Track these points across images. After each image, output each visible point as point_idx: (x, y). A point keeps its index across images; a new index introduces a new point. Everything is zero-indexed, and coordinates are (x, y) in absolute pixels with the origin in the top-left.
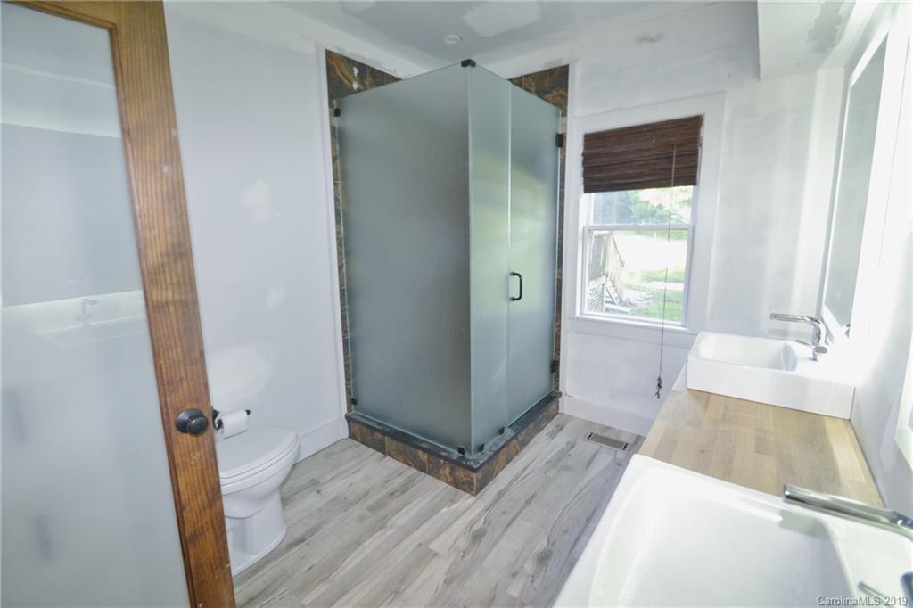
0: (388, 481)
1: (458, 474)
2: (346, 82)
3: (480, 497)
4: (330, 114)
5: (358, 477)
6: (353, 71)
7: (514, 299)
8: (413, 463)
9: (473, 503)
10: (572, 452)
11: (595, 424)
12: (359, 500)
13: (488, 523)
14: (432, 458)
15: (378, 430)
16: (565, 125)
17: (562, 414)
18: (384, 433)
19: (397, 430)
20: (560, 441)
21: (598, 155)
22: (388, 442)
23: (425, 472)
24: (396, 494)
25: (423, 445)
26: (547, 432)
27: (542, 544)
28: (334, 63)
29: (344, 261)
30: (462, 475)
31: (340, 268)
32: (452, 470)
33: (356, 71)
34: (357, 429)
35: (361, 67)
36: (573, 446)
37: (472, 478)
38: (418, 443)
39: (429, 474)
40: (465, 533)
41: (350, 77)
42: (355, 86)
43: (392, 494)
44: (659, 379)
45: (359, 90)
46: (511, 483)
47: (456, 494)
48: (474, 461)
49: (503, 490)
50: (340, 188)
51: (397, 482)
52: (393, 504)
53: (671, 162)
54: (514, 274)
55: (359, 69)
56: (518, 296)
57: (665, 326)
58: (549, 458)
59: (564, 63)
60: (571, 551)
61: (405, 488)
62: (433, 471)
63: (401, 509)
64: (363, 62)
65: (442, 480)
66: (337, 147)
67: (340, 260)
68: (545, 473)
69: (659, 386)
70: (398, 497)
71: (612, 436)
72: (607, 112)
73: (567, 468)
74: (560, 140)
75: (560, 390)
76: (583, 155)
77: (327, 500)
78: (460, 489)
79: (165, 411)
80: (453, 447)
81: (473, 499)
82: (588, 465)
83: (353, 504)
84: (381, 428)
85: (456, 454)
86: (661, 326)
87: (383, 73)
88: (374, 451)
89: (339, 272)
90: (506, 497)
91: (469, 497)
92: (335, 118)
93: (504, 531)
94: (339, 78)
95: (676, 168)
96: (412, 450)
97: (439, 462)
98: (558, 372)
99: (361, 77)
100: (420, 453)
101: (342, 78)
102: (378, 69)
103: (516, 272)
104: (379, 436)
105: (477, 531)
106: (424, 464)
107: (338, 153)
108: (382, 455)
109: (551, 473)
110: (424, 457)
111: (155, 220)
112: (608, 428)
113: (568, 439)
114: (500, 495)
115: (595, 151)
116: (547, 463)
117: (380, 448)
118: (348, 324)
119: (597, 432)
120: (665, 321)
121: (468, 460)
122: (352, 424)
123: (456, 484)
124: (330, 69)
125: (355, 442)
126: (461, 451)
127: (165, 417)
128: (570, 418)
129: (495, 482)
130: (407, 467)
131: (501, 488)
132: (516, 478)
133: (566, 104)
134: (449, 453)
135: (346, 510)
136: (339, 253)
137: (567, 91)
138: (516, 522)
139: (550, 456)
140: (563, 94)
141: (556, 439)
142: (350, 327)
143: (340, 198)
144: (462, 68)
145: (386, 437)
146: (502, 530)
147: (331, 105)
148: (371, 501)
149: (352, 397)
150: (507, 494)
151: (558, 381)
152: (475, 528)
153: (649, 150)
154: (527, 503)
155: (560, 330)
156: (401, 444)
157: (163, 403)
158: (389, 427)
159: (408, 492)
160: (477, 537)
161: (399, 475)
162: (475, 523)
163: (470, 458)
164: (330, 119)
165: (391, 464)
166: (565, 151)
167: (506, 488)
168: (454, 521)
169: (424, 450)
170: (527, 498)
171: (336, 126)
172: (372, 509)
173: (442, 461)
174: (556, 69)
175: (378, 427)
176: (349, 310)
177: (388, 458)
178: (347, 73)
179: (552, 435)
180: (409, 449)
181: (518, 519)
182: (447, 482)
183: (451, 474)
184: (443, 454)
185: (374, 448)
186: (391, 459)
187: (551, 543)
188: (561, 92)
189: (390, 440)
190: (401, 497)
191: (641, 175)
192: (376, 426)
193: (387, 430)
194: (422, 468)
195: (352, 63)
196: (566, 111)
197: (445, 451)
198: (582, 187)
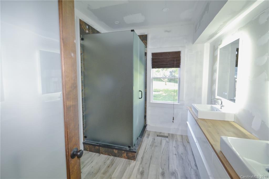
0: (105, 163)
1: (129, 155)
2: (85, 30)
3: (137, 161)
4: (80, 40)
5: (94, 164)
6: (86, 27)
7: (140, 98)
8: (111, 154)
9: (136, 163)
10: (155, 141)
11: (157, 132)
12: (98, 172)
13: (143, 168)
14: (119, 151)
15: (97, 146)
16: (147, 50)
17: (147, 131)
18: (99, 146)
19: (104, 144)
20: (151, 138)
21: (156, 59)
22: (101, 149)
23: (117, 157)
24: (110, 166)
25: (116, 147)
26: (146, 137)
27: (161, 170)
28: (81, 23)
29: (83, 88)
30: (131, 155)
31: (82, 91)
32: (127, 154)
33: (87, 27)
34: (87, 147)
35: (89, 26)
36: (155, 139)
37: (134, 155)
38: (114, 147)
39: (118, 157)
40: (138, 173)
41: (86, 29)
42: (87, 32)
43: (109, 167)
44: (173, 117)
45: (88, 33)
46: (143, 154)
47: (129, 161)
48: (135, 149)
49: (142, 157)
50: (82, 63)
51: (108, 162)
52: (111, 170)
53: (174, 62)
54: (140, 91)
55: (88, 26)
56: (141, 97)
57: (174, 103)
58: (150, 144)
59: (146, 34)
60: (169, 170)
61: (112, 163)
62: (120, 156)
63: (114, 171)
64: (89, 24)
65: (123, 158)
66: (82, 50)
67: (82, 88)
68: (151, 149)
69: (173, 119)
70: (111, 167)
71: (163, 135)
72: (157, 48)
73: (156, 146)
74: (146, 54)
75: (147, 124)
76: (152, 58)
77: (86, 174)
78: (130, 159)
79: (67, 151)
80: (127, 146)
81: (135, 162)
82: (161, 144)
83: (96, 174)
84: (98, 144)
85: (128, 148)
86: (173, 103)
87: (94, 29)
88: (95, 153)
89: (82, 92)
90: (144, 159)
91: (134, 162)
92: (82, 41)
93: (149, 169)
94: (83, 28)
95: (176, 63)
96: (111, 150)
97: (122, 152)
98: (146, 119)
99: (89, 29)
100: (114, 150)
101: (84, 28)
102: (93, 27)
103: (140, 90)
104: (97, 147)
105: (141, 171)
106: (116, 154)
107: (82, 52)
108: (99, 154)
109: (153, 148)
110: (116, 151)
111: (69, 74)
112: (160, 133)
113: (152, 138)
114: (142, 158)
115: (155, 58)
116: (150, 146)
117: (98, 152)
118: (84, 110)
119: (158, 134)
120: (174, 102)
121: (132, 150)
122: (85, 145)
123: (129, 158)
124: (80, 25)
125: (87, 152)
126: (129, 147)
127: (67, 153)
128: (150, 131)
129: (139, 155)
130: (109, 156)
131: (141, 156)
132: (144, 152)
133: (147, 45)
134: (125, 148)
135: (95, 176)
136: (82, 86)
137: (147, 41)
138: (150, 166)
139: (150, 143)
140: (146, 42)
141: (149, 138)
142: (85, 111)
143: (82, 67)
144: (131, 32)
145: (100, 147)
146: (148, 169)
147: (80, 37)
148: (102, 171)
149: (85, 135)
150: (144, 157)
151: (146, 121)
152: (140, 171)
153: (169, 58)
154: (151, 159)
155: (146, 107)
156: (107, 149)
157: (67, 147)
158: (101, 144)
159: (114, 164)
160: (142, 173)
161: (108, 159)
162: (139, 169)
163: (132, 148)
164: (80, 41)
165: (103, 157)
166: (147, 57)
167: (143, 156)
168: (133, 170)
169: (116, 149)
170: (150, 157)
171: (82, 43)
172: (104, 173)
173: (123, 152)
174: (144, 35)
175: (97, 144)
176: (84, 105)
177: (101, 154)
178: (85, 27)
179: (148, 137)
180: (110, 150)
181: (151, 165)
182: (125, 158)
183: (126, 155)
184: (124, 149)
185: (95, 152)
186: (103, 155)
187: (163, 169)
188: (145, 41)
189: (102, 148)
190: (112, 167)
191: (167, 65)
192: (96, 144)
193: (101, 145)
194: (115, 155)
195: (86, 24)
196: (147, 47)
197: (124, 148)
198: (151, 67)
